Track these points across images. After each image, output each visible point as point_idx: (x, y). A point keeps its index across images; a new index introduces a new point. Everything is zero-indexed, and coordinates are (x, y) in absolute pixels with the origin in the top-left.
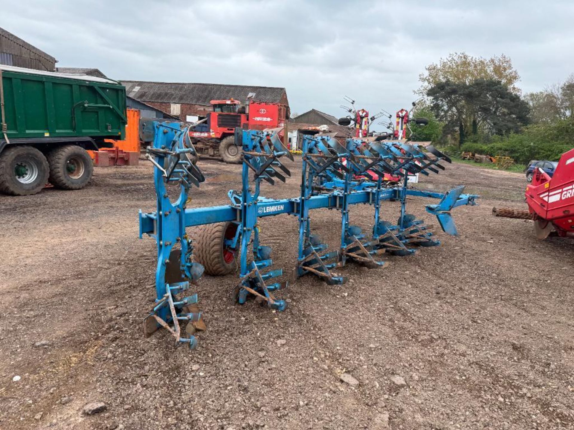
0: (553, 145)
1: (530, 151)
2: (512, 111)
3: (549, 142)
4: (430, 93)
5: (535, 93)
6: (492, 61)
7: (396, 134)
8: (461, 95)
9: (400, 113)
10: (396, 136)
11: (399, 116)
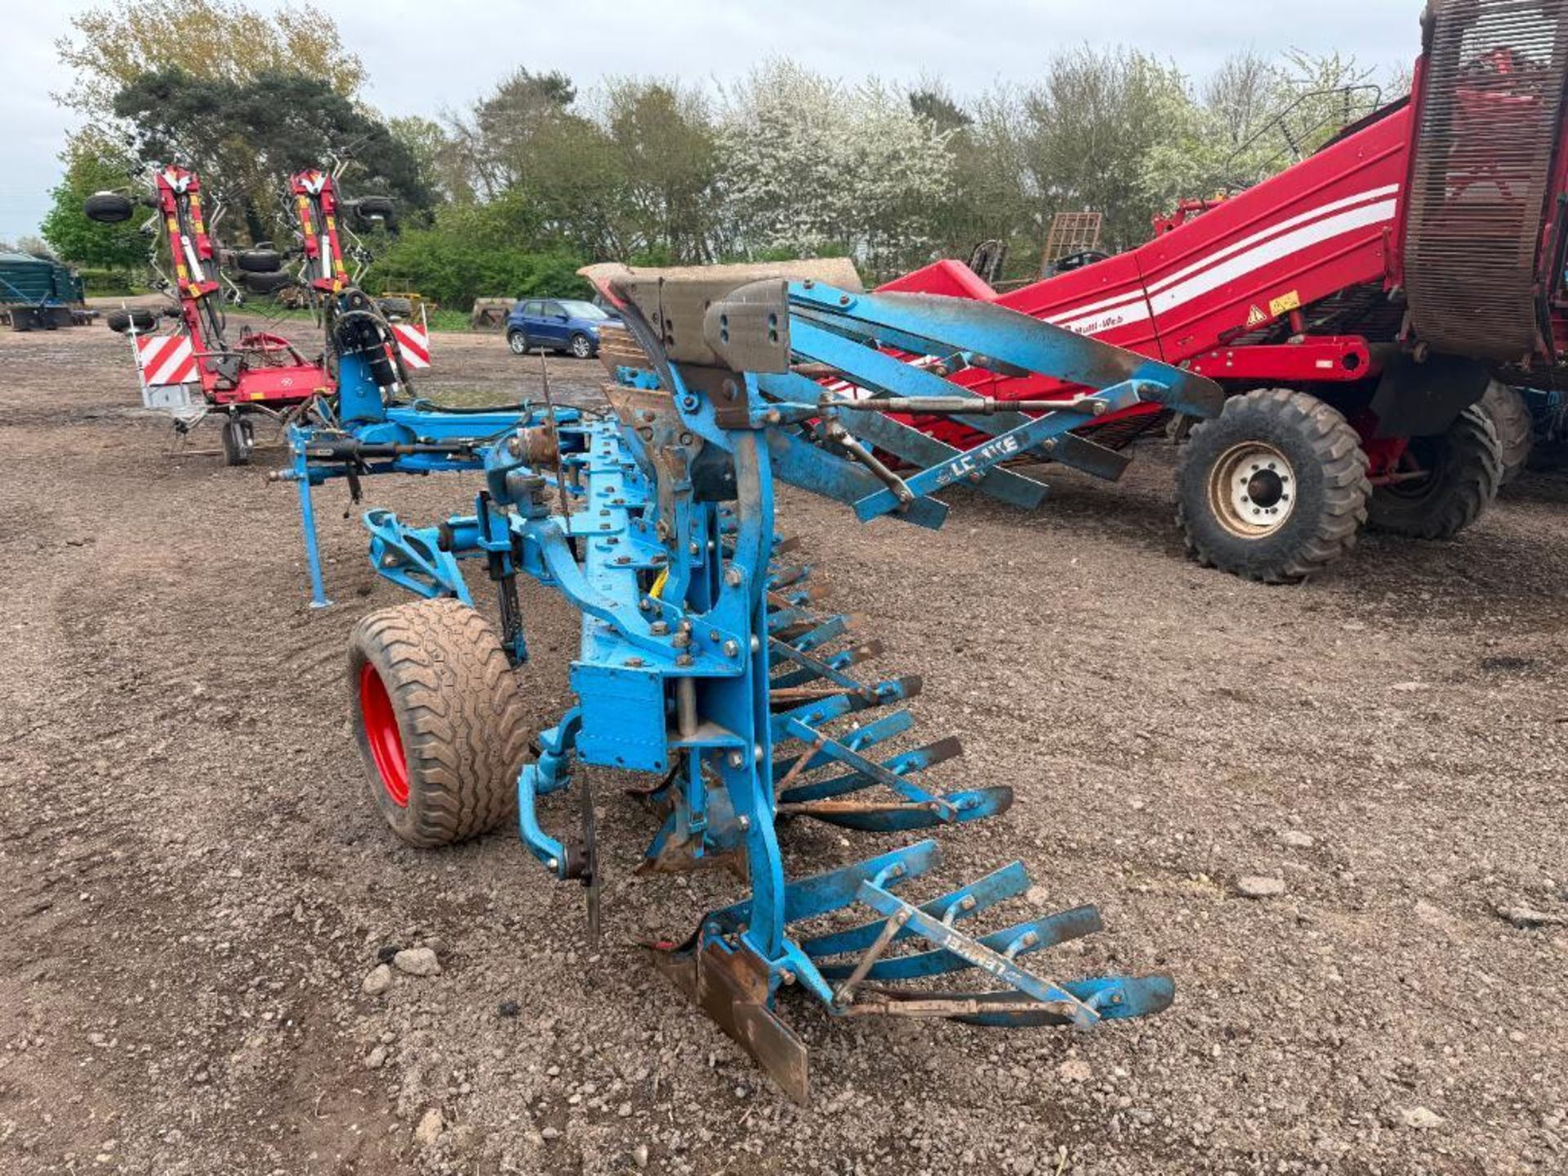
0: (507, 258)
1: (459, 274)
2: (378, 166)
3: (497, 250)
4: (125, 106)
5: (401, 119)
6: (285, 21)
7: (313, 250)
8: (229, 117)
9: (305, 182)
10: (313, 255)
11: (305, 193)
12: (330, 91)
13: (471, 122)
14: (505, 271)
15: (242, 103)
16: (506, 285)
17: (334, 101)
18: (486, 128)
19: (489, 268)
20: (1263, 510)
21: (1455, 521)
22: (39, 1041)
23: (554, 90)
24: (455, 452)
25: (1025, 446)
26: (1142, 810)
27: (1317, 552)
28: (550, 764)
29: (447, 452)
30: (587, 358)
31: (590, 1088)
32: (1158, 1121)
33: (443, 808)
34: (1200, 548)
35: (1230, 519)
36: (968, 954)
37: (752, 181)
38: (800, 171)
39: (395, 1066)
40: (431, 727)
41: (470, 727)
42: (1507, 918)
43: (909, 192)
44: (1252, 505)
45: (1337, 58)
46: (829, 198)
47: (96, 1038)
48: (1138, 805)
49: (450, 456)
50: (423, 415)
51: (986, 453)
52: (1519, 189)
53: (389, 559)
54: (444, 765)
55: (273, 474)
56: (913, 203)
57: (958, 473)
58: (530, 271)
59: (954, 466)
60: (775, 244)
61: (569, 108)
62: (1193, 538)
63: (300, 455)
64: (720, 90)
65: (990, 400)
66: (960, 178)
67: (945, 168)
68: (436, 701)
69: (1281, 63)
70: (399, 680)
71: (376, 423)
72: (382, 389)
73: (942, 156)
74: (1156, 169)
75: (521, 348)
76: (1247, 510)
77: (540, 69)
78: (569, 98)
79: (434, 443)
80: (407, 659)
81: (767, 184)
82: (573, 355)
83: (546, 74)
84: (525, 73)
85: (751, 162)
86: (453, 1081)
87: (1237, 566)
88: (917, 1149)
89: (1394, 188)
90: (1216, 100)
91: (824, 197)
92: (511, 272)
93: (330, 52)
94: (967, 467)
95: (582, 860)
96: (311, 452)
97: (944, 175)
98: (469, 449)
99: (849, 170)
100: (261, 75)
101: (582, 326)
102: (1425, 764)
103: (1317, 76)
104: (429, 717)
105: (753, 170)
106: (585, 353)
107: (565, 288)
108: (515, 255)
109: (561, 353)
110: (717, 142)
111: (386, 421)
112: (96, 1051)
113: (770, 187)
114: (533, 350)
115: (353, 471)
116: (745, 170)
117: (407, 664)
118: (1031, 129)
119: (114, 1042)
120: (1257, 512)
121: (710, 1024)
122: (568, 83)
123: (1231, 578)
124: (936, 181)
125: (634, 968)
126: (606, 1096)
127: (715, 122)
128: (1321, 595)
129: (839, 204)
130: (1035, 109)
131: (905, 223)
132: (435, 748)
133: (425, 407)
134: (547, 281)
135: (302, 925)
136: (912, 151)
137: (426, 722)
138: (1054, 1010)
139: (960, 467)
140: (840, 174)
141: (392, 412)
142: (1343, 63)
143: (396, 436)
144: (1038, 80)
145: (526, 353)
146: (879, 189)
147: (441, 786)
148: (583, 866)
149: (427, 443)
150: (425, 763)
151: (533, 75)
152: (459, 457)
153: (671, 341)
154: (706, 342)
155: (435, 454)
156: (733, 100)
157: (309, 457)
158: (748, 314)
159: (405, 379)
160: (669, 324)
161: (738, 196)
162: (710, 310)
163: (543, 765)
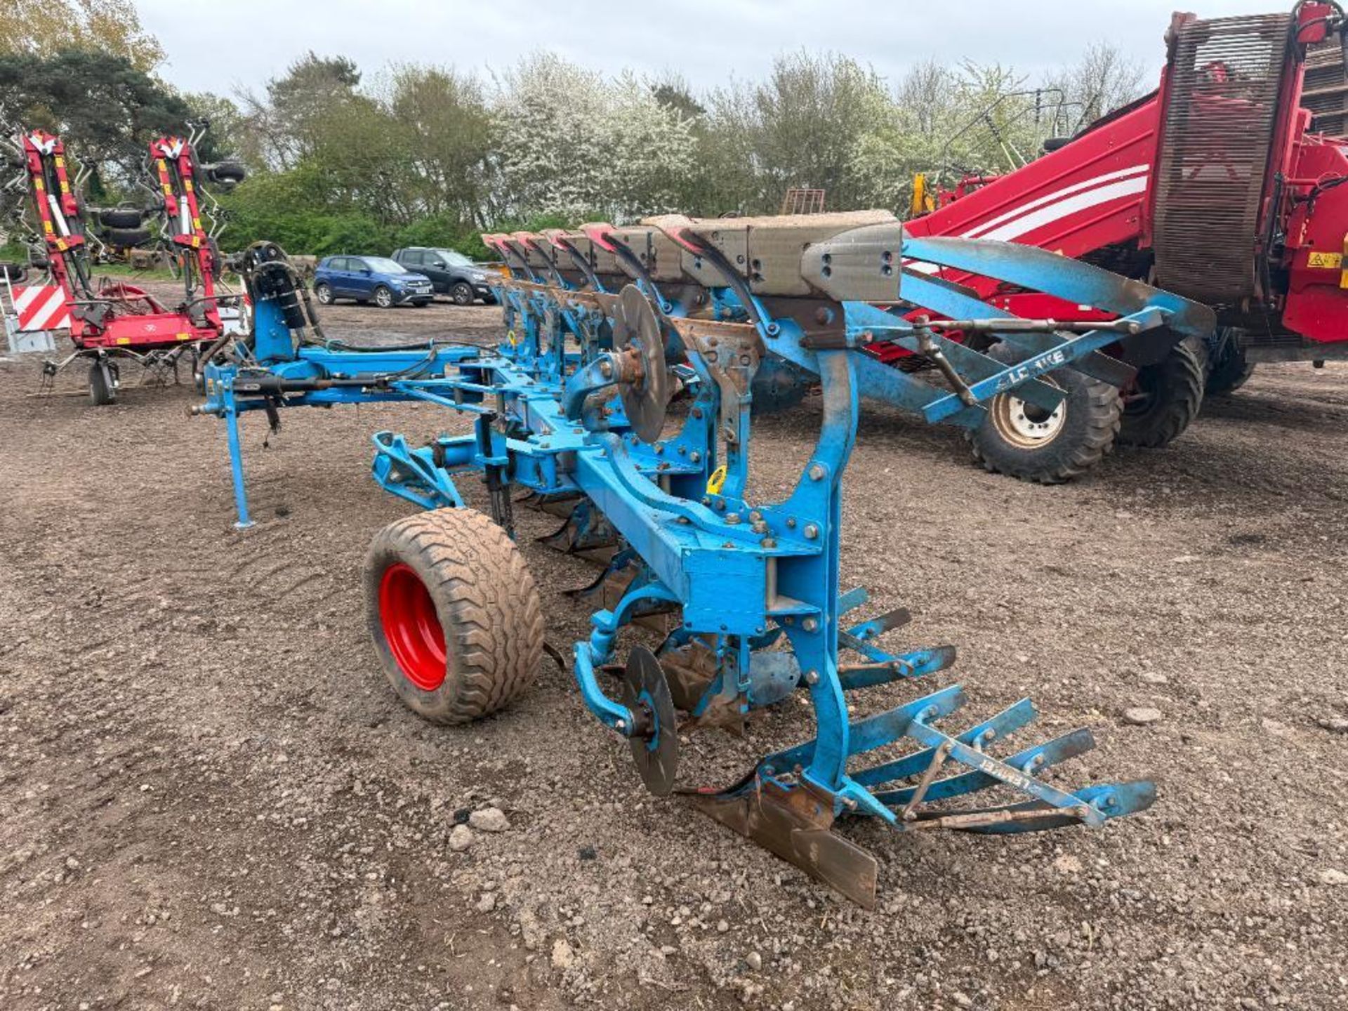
0: (303, 220)
3: (295, 213)
6: (86, 3)
7: (172, 209)
8: (32, 88)
9: (164, 148)
10: (172, 213)
11: (164, 157)
12: (129, 67)
13: (265, 99)
14: (302, 231)
15: (46, 76)
16: (304, 243)
17: (135, 77)
18: (279, 104)
19: (289, 229)
20: (1036, 425)
21: (1170, 432)
22: (165, 915)
23: (341, 73)
24: (368, 386)
25: (1070, 359)
26: (1028, 663)
27: (1085, 458)
28: (601, 641)
29: (361, 385)
30: (388, 307)
31: (686, 911)
32: (1145, 897)
33: (480, 687)
34: (985, 457)
35: (1011, 434)
36: (999, 774)
37: (524, 156)
38: (565, 150)
39: (506, 908)
40: (473, 617)
41: (502, 615)
42: (1328, 728)
43: (660, 170)
44: (1027, 422)
45: (999, 68)
46: (592, 173)
47: (219, 907)
48: (1024, 659)
49: (364, 389)
50: (334, 353)
51: (1038, 364)
52: (1243, 171)
53: (395, 476)
54: (483, 649)
55: (194, 408)
56: (663, 179)
57: (1014, 381)
58: (325, 232)
59: (1011, 376)
60: (547, 211)
61: (355, 89)
62: (979, 449)
63: (227, 390)
64: (494, 77)
65: (1051, 321)
66: (702, 157)
67: (689, 150)
68: (474, 594)
69: (954, 69)
70: (441, 577)
71: (287, 361)
72: (293, 331)
73: (687, 140)
74: (865, 153)
75: (327, 299)
76: (1023, 426)
77: (328, 54)
78: (355, 80)
79: (348, 378)
80: (446, 559)
81: (538, 159)
82: (376, 305)
83: (333, 58)
84: (313, 57)
85: (522, 140)
86: (563, 916)
87: (1018, 471)
88: (973, 935)
89: (1145, 168)
90: (907, 98)
91: (587, 171)
92: (307, 232)
93: (130, 33)
94: (1022, 376)
95: (647, 720)
96: (237, 388)
97: (690, 156)
98: (385, 382)
99: (606, 148)
100: (62, 51)
101: (383, 279)
102: (1221, 617)
103: (984, 82)
104: (470, 608)
105: (524, 148)
106: (387, 303)
107: (359, 247)
108: (312, 220)
109: (362, 303)
110: (492, 122)
111: (297, 358)
112: (223, 919)
113: (541, 162)
114: (338, 300)
115: (272, 404)
116: (519, 147)
117: (446, 563)
118: (757, 118)
119: (236, 910)
120: (1032, 427)
121: (762, 853)
122: (354, 67)
123: (1015, 481)
124: (682, 161)
125: (677, 811)
126: (702, 917)
127: (489, 105)
128: (1088, 492)
129: (601, 178)
130: (762, 101)
131: (657, 195)
132: (476, 635)
133: (336, 347)
134: (342, 240)
135: (365, 799)
136: (662, 136)
137: (469, 613)
138: (1069, 813)
139: (1016, 376)
140: (601, 152)
141: (305, 352)
142: (1004, 72)
143: (311, 373)
144: (764, 79)
145: (331, 303)
146: (634, 166)
147: (481, 668)
148: (648, 725)
149: (342, 378)
150: (467, 648)
151: (322, 59)
152: (376, 390)
153: (757, 277)
154: (803, 278)
155: (350, 388)
156: (505, 87)
157: (235, 392)
158: (857, 252)
159: (314, 322)
160: (757, 263)
161: (512, 168)
162: (810, 251)
163: (595, 643)
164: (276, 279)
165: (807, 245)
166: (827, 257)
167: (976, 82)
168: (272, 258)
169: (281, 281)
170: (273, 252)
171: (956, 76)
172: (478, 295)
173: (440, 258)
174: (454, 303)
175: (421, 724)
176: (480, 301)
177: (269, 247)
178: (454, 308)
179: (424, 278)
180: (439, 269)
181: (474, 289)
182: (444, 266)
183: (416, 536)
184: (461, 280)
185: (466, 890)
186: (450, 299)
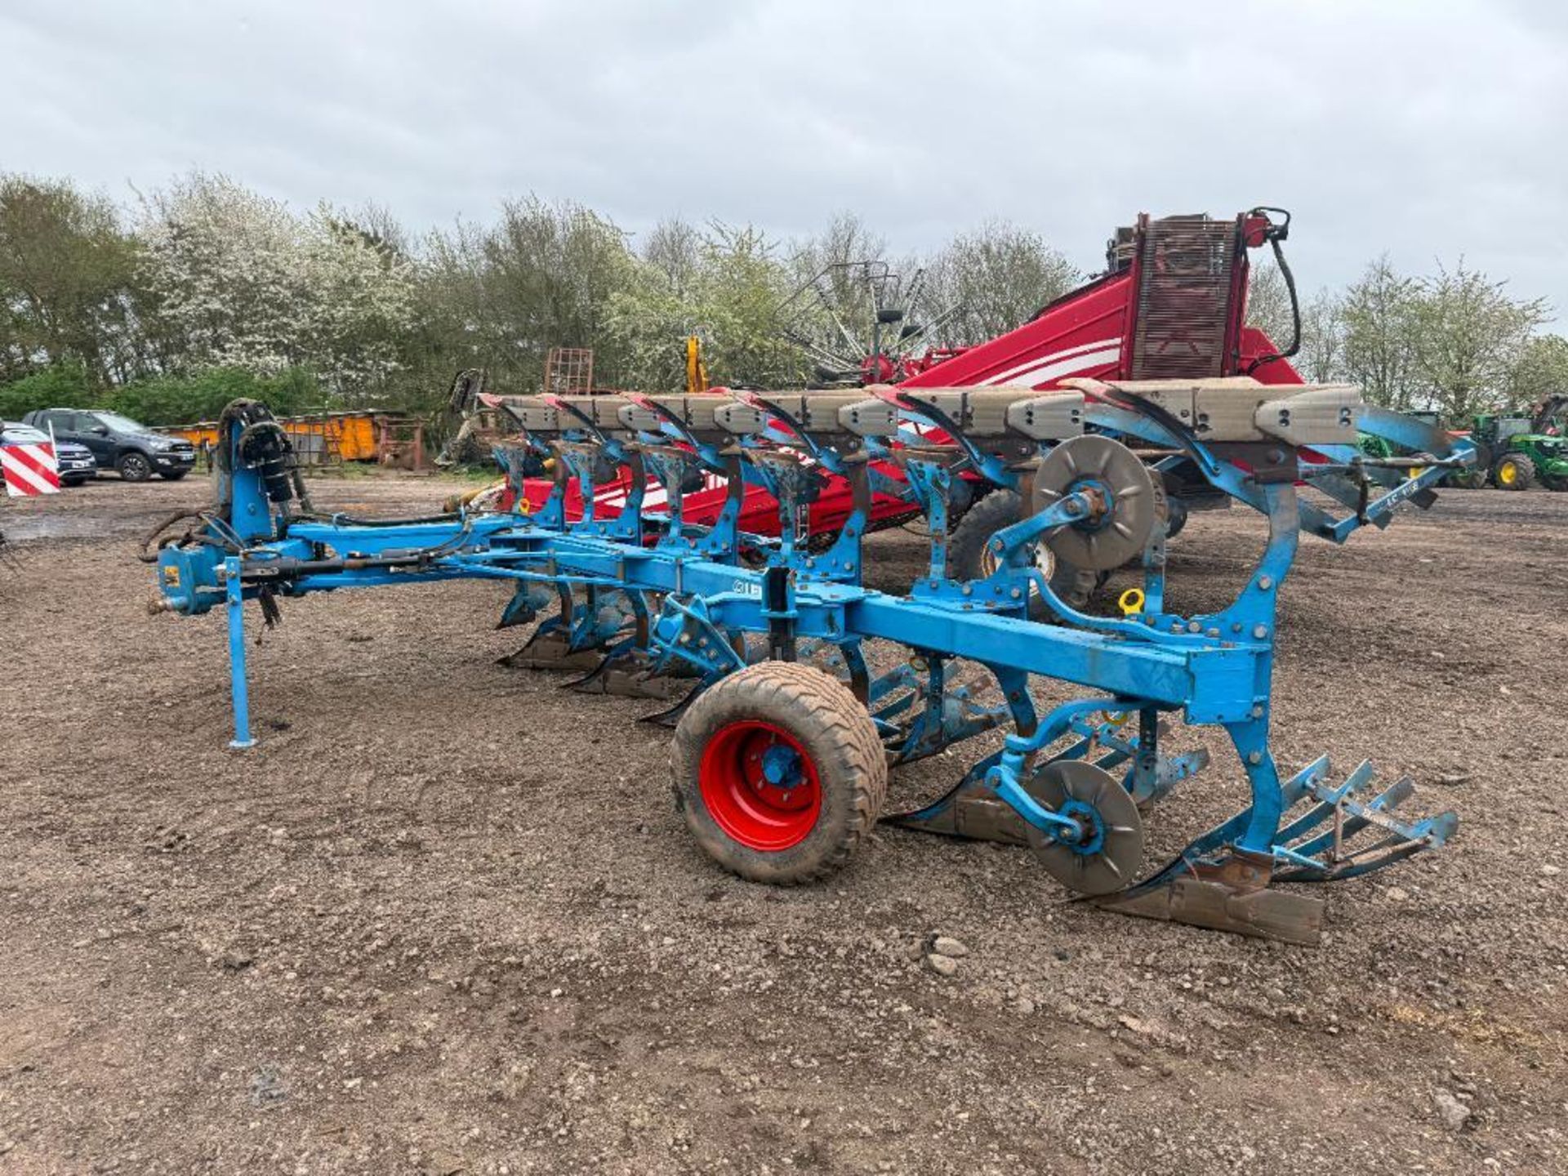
24: (396, 565)
28: (1015, 762)
29: (389, 565)
33: (857, 833)
38: (247, 290)
41: (872, 758)
46: (283, 319)
49: (392, 569)
50: (341, 529)
52: (1204, 347)
59: (1388, 502)
63: (234, 577)
64: (138, 198)
66: (423, 307)
67: (406, 298)
69: (702, 229)
73: (403, 287)
79: (368, 557)
81: (207, 301)
85: (184, 277)
89: (1118, 341)
90: (653, 257)
91: (276, 317)
97: (406, 304)
98: (429, 559)
99: (301, 292)
110: (137, 253)
113: (211, 305)
115: (269, 592)
116: (179, 285)
118: (484, 266)
129: (296, 326)
130: (491, 249)
131: (371, 348)
132: (860, 778)
133: (341, 522)
136: (372, 281)
137: (852, 756)
140: (295, 296)
141: (294, 529)
142: (755, 237)
143: (305, 554)
144: (493, 223)
146: (339, 314)
147: (862, 812)
150: (853, 793)
152: (410, 569)
153: (1204, 428)
154: (1256, 427)
155: (370, 570)
156: (156, 211)
157: (244, 579)
158: (1316, 409)
159: (301, 493)
160: (1204, 417)
161: (172, 312)
162: (1263, 408)
163: (1010, 764)
164: (265, 443)
165: (1261, 403)
166: (1285, 413)
167: (724, 243)
168: (261, 418)
169: (270, 446)
170: (262, 412)
171: (705, 237)
172: (156, 468)
173: (100, 423)
174: (123, 479)
175: (769, 890)
176: (157, 475)
177: (257, 406)
178: (126, 485)
179: (82, 448)
180: (98, 437)
181: (152, 462)
182: (105, 432)
183: (778, 689)
184: (133, 450)
185: (995, 1002)
186: (118, 475)
